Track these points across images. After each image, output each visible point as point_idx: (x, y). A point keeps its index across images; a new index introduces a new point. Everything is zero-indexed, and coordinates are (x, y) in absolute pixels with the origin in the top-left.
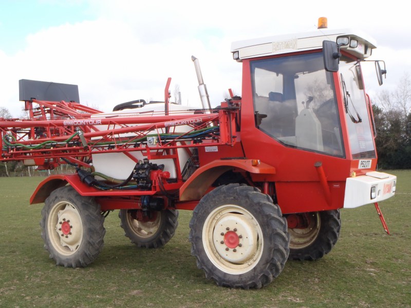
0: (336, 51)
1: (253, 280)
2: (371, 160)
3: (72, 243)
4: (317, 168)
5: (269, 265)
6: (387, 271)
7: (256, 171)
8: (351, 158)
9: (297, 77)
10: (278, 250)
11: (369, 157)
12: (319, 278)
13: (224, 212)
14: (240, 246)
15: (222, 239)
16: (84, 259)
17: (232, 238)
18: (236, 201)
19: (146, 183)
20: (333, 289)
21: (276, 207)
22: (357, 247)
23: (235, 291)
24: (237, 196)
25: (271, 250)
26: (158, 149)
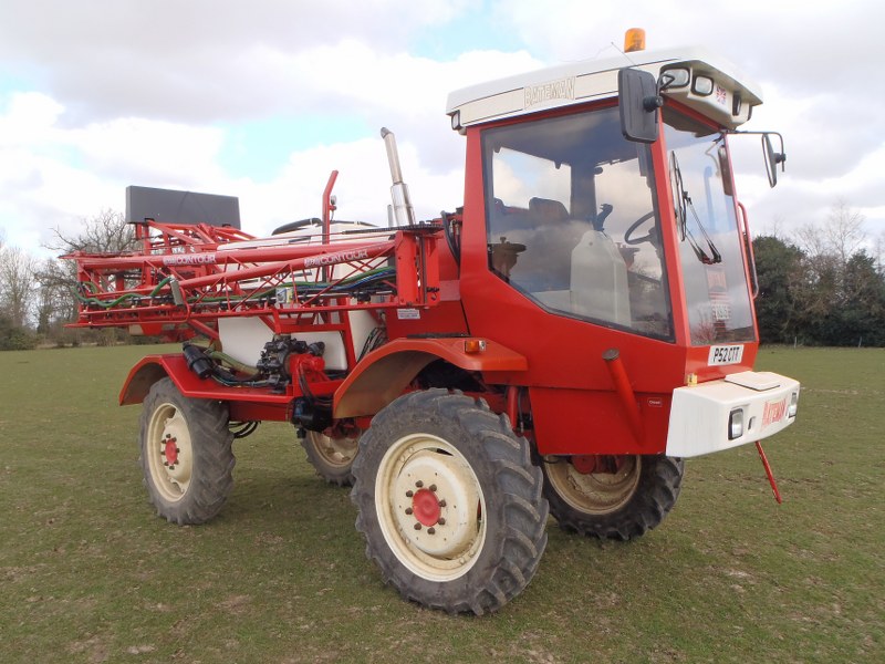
0: (653, 94)
1: (466, 597)
2: (742, 347)
3: (182, 479)
4: (609, 362)
5: (496, 569)
6: (773, 582)
7: (474, 365)
8: (689, 344)
9: (600, 171)
10: (515, 542)
11: (739, 340)
12: (619, 594)
13: (418, 447)
14: (442, 522)
15: (409, 502)
16: (194, 513)
17: (427, 505)
18: (435, 428)
19: (281, 380)
20: (641, 629)
21: (517, 446)
22: (722, 510)
23: (429, 614)
24: (437, 417)
25: (500, 541)
26: (300, 313)
